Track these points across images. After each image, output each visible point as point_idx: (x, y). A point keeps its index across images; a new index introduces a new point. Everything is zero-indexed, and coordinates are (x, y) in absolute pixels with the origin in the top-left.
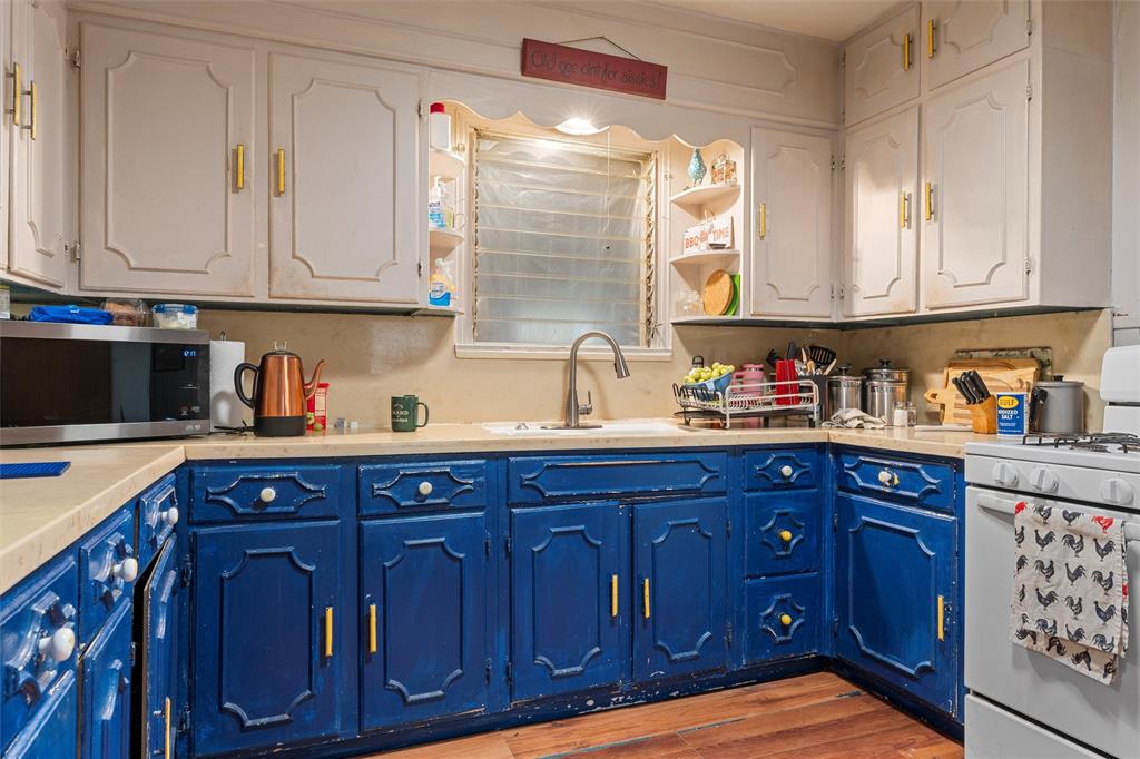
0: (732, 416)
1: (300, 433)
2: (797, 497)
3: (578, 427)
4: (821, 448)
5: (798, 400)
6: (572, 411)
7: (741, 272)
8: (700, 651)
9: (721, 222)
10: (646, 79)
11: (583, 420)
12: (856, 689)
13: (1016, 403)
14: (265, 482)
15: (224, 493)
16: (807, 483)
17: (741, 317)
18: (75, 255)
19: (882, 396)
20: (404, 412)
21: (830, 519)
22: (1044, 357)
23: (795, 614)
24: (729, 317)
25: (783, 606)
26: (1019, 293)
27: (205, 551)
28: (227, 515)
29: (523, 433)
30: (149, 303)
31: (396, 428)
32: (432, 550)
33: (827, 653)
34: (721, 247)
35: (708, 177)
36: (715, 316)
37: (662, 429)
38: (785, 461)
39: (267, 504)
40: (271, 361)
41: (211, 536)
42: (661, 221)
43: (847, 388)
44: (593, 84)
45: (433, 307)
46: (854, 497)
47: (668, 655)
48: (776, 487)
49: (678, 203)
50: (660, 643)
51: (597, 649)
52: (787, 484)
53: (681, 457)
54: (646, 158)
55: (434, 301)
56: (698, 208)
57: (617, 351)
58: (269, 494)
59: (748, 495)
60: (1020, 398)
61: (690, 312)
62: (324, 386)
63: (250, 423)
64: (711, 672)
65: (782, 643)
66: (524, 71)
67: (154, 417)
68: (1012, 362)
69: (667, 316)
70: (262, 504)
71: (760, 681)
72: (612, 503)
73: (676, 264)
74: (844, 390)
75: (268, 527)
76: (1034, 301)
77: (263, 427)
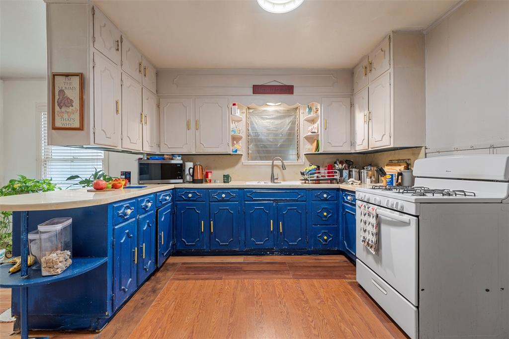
0: (311, 180)
1: (202, 183)
2: (330, 204)
3: (274, 183)
4: (338, 190)
5: (333, 176)
6: (273, 179)
7: (320, 140)
8: (298, 243)
9: (316, 125)
10: (288, 90)
11: (276, 181)
12: (347, 260)
13: (391, 176)
14: (190, 193)
15: (183, 195)
16: (333, 199)
17: (319, 152)
18: (159, 146)
19: (364, 175)
20: (227, 178)
21: (341, 211)
22: (409, 162)
23: (329, 237)
24: (317, 152)
25: (325, 234)
26: (388, 144)
27: (179, 206)
28: (182, 200)
29: (259, 184)
30: (172, 155)
31: (224, 182)
32: (225, 210)
33: (341, 249)
34: (315, 132)
35: (312, 113)
36: (313, 152)
37: (297, 183)
38: (325, 193)
39: (190, 198)
40: (196, 166)
41: (179, 204)
42: (301, 126)
43: (354, 172)
44: (275, 93)
45: (233, 153)
46: (345, 204)
47: (288, 243)
48: (322, 200)
49: (305, 120)
50: (285, 239)
51: (267, 239)
52: (325, 199)
53: (292, 191)
54: (296, 109)
55: (234, 152)
56: (313, 121)
57: (283, 163)
58: (190, 195)
59: (313, 202)
60: (392, 175)
61: (308, 151)
62: (211, 172)
63: (192, 180)
64: (301, 249)
65: (325, 244)
66: (253, 93)
67: (162, 179)
68: (401, 164)
69: (303, 152)
70: (189, 198)
71: (320, 255)
72: (271, 202)
73: (305, 137)
74: (354, 173)
75: (191, 202)
76: (392, 146)
77: (194, 181)
